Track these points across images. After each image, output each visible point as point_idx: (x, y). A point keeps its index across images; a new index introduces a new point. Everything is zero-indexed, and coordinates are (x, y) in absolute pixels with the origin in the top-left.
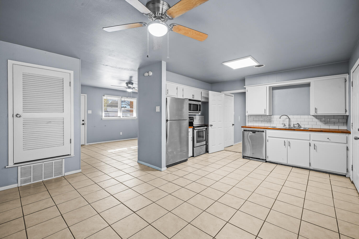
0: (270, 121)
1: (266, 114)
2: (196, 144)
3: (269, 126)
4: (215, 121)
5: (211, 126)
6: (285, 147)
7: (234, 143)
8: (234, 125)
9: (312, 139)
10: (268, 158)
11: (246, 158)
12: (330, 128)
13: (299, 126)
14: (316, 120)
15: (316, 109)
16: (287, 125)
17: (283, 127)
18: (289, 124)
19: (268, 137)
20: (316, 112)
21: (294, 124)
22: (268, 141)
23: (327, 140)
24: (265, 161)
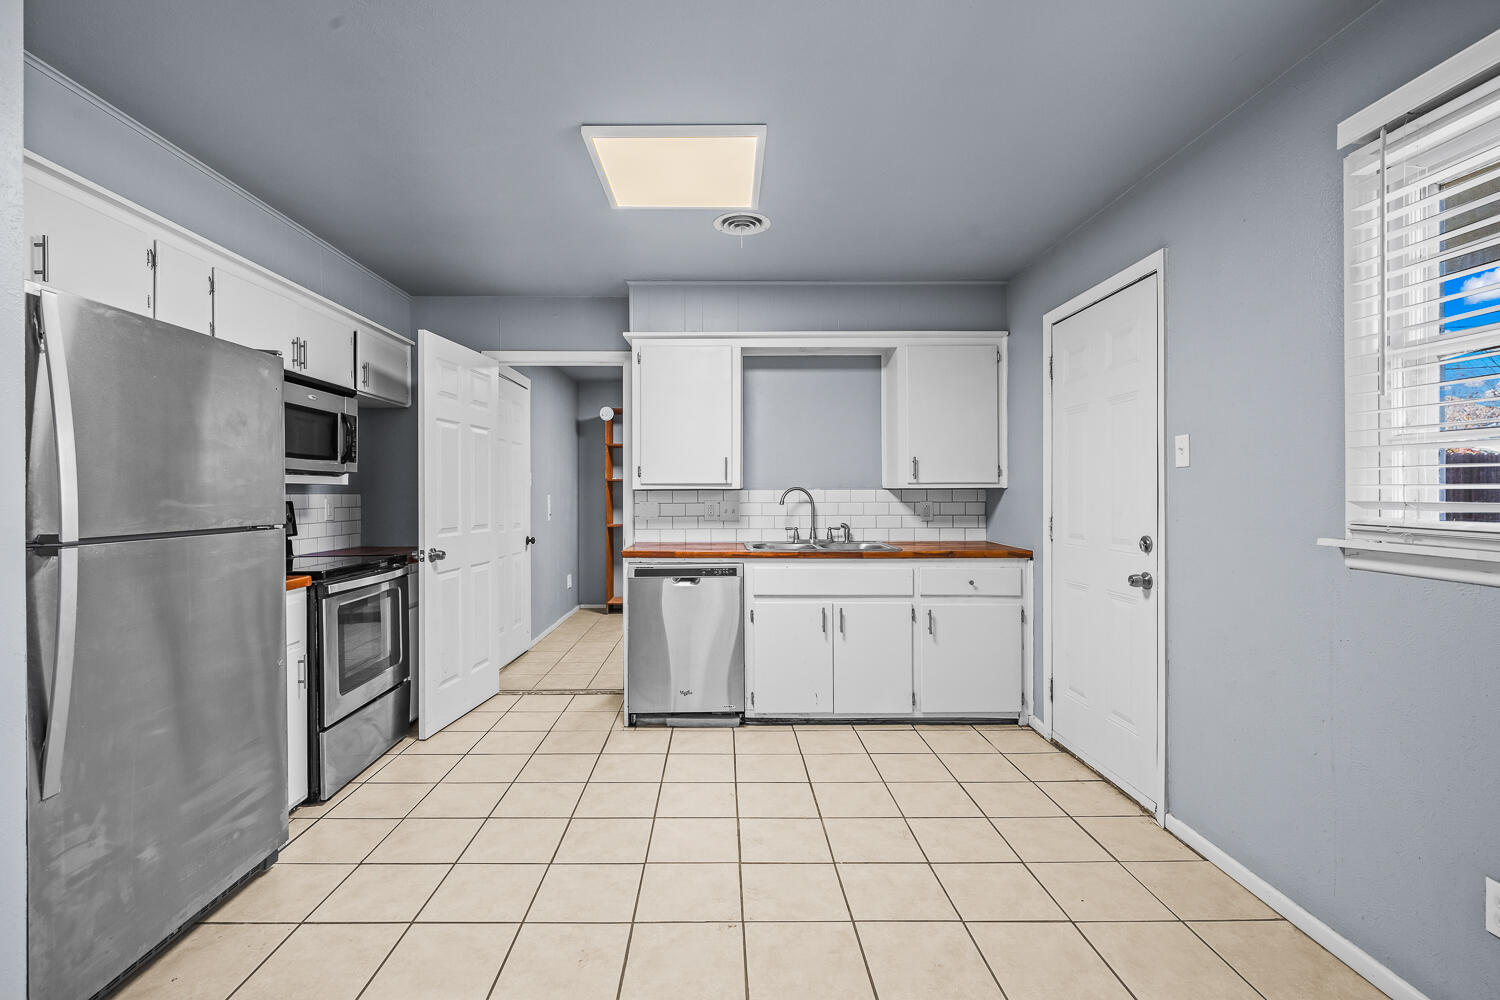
0: (735, 518)
1: (729, 482)
2: (337, 704)
4: (455, 529)
5: (437, 556)
6: (826, 638)
7: (533, 638)
8: (533, 540)
9: (920, 590)
10: (754, 702)
11: (647, 720)
12: (967, 539)
13: (848, 536)
14: (900, 508)
15: (915, 462)
16: (805, 535)
17: (794, 543)
18: (814, 529)
19: (755, 596)
20: (915, 476)
21: (830, 529)
22: (752, 620)
23: (970, 590)
24: (737, 720)
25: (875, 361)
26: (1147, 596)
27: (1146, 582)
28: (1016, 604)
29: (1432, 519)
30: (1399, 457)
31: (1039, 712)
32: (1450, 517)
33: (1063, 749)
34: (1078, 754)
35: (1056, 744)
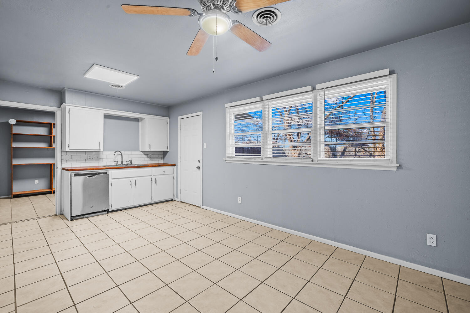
0: (98, 159)
1: (100, 149)
3: (97, 165)
6: (131, 187)
9: (152, 174)
10: (111, 207)
13: (131, 163)
14: (144, 156)
15: (150, 145)
16: (120, 163)
17: (117, 165)
18: (122, 161)
19: (112, 179)
20: (150, 148)
21: (127, 161)
22: (111, 185)
23: (164, 173)
24: (107, 212)
25: (138, 120)
26: (199, 170)
27: (199, 168)
28: (172, 176)
29: (234, 156)
30: (231, 148)
31: (177, 197)
32: (235, 155)
33: (183, 202)
34: (186, 202)
35: (181, 202)
